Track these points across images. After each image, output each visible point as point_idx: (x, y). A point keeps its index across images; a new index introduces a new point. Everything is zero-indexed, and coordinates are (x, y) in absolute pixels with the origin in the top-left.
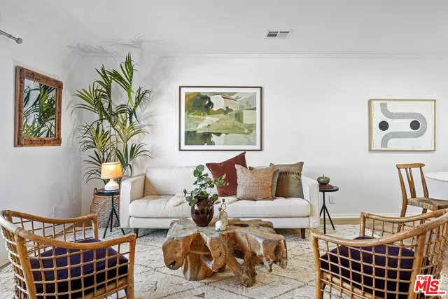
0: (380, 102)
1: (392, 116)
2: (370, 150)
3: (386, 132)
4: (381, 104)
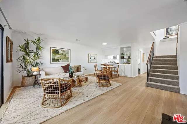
0: (90, 54)
1: (91, 57)
2: (89, 63)
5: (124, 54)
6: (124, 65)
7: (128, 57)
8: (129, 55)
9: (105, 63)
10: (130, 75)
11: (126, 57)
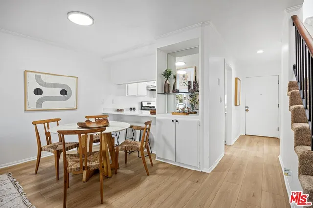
0: (34, 74)
1: (46, 85)
2: (26, 110)
3: (40, 97)
4: (36, 76)
5: (175, 77)
6: (175, 117)
7: (189, 87)
8: (192, 80)
9: (118, 110)
10: (196, 165)
11: (182, 87)
